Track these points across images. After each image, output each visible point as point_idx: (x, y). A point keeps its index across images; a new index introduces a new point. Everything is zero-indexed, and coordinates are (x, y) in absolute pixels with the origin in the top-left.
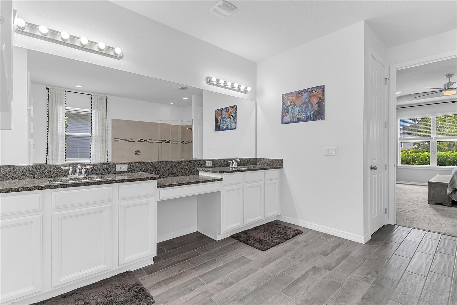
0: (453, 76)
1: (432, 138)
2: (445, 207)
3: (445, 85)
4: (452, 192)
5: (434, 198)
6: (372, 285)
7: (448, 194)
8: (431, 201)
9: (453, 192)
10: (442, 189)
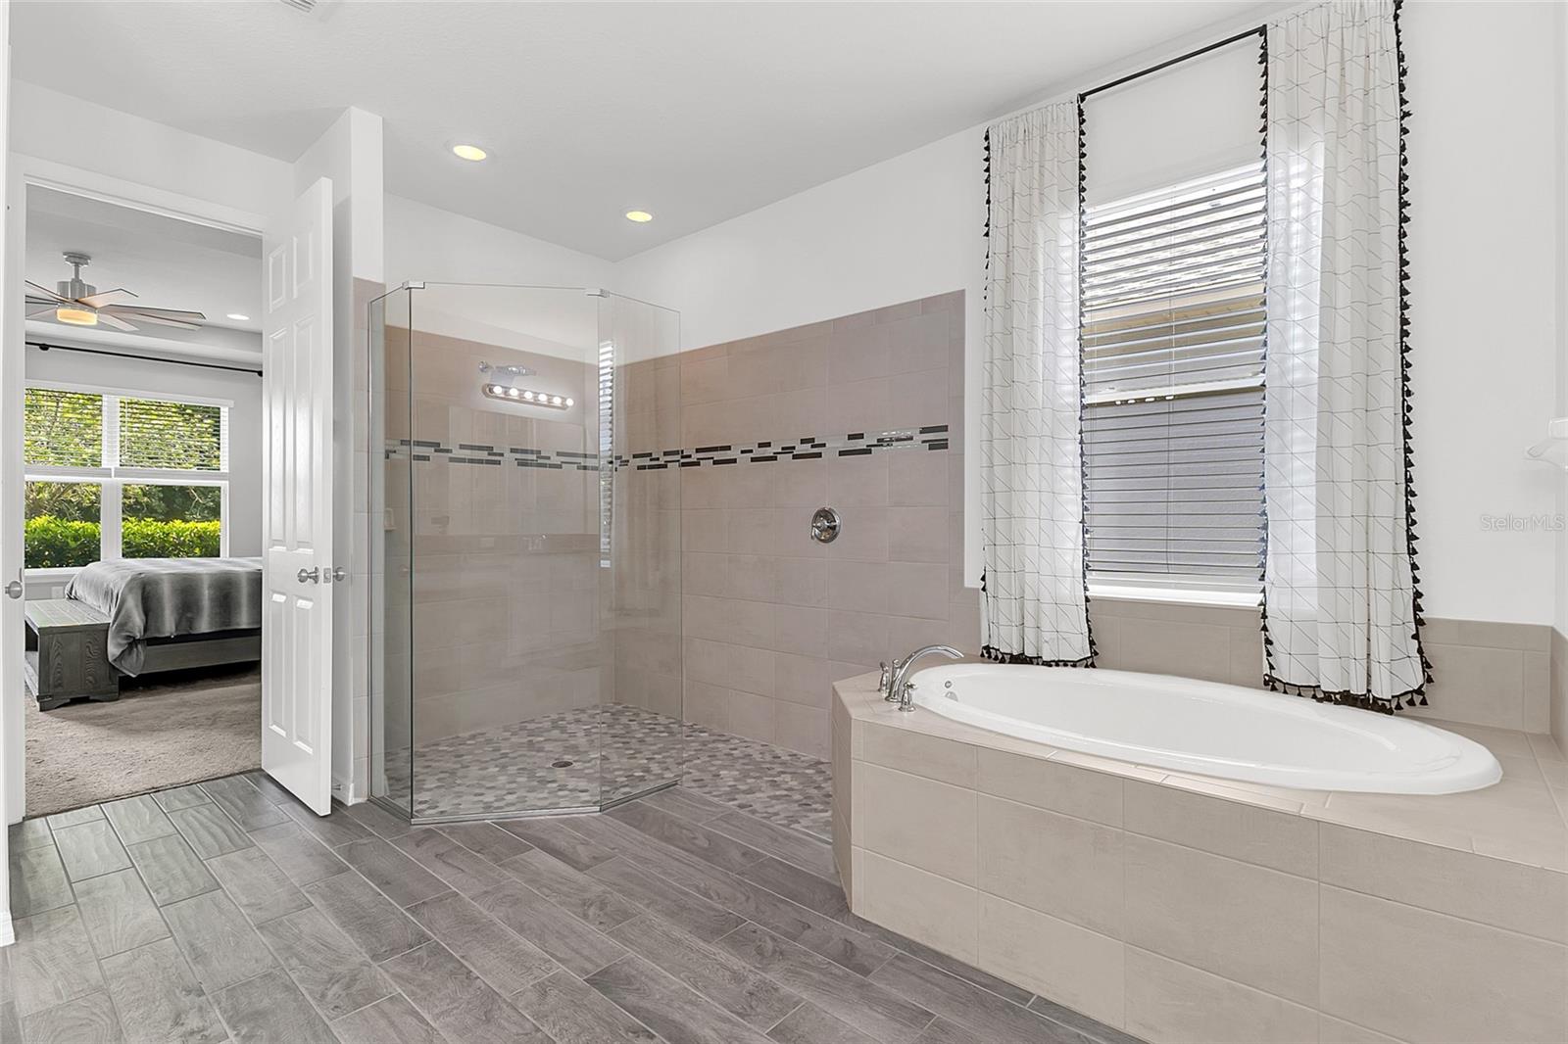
0: (87, 264)
1: (107, 473)
2: (104, 706)
3: (63, 285)
4: (123, 652)
5: (60, 685)
6: (236, 1035)
7: (110, 660)
8: (50, 696)
9: (127, 652)
10: (88, 647)
